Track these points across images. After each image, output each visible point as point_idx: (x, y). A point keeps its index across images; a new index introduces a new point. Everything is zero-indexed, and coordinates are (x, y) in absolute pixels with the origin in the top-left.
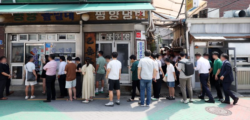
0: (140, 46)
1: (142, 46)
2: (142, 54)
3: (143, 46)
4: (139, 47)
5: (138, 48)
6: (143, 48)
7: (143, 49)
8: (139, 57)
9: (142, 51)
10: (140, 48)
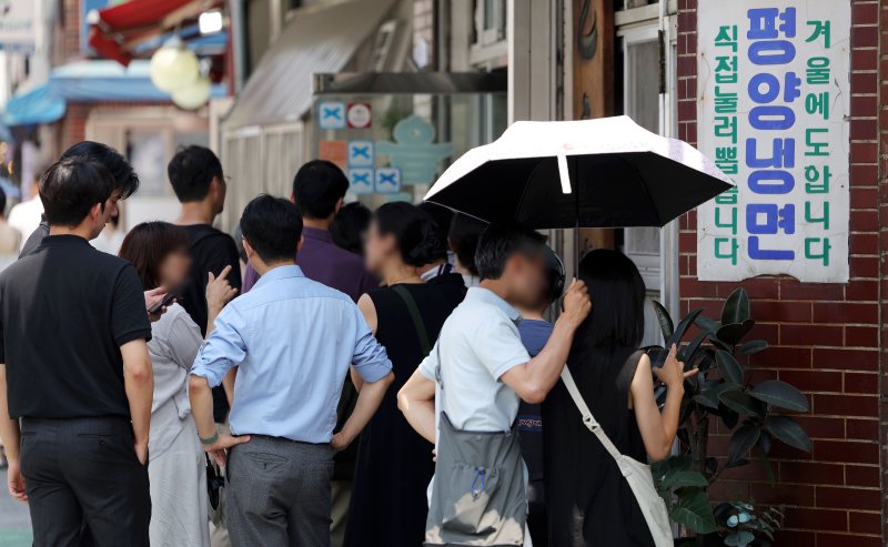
0: (748, 70)
1: (798, 67)
2: (797, 197)
3: (819, 72)
4: (740, 89)
5: (726, 103)
6: (820, 104)
7: (804, 120)
8: (743, 235)
9: (785, 151)
10: (746, 105)
